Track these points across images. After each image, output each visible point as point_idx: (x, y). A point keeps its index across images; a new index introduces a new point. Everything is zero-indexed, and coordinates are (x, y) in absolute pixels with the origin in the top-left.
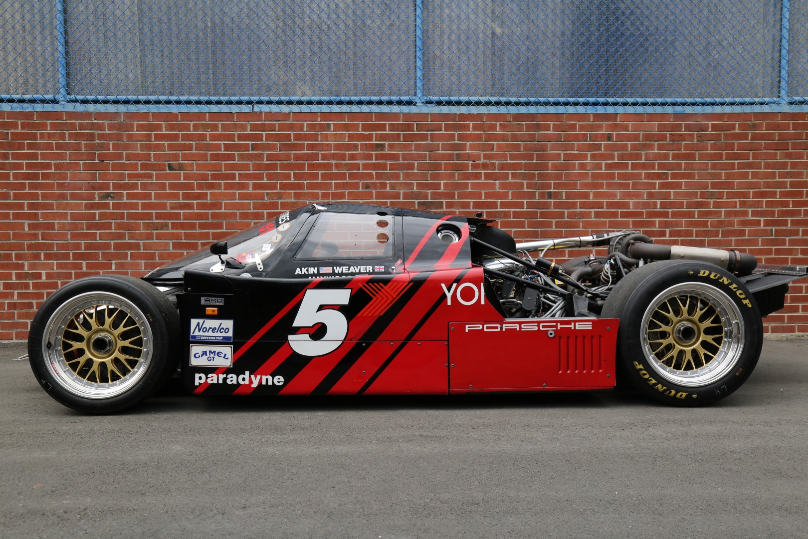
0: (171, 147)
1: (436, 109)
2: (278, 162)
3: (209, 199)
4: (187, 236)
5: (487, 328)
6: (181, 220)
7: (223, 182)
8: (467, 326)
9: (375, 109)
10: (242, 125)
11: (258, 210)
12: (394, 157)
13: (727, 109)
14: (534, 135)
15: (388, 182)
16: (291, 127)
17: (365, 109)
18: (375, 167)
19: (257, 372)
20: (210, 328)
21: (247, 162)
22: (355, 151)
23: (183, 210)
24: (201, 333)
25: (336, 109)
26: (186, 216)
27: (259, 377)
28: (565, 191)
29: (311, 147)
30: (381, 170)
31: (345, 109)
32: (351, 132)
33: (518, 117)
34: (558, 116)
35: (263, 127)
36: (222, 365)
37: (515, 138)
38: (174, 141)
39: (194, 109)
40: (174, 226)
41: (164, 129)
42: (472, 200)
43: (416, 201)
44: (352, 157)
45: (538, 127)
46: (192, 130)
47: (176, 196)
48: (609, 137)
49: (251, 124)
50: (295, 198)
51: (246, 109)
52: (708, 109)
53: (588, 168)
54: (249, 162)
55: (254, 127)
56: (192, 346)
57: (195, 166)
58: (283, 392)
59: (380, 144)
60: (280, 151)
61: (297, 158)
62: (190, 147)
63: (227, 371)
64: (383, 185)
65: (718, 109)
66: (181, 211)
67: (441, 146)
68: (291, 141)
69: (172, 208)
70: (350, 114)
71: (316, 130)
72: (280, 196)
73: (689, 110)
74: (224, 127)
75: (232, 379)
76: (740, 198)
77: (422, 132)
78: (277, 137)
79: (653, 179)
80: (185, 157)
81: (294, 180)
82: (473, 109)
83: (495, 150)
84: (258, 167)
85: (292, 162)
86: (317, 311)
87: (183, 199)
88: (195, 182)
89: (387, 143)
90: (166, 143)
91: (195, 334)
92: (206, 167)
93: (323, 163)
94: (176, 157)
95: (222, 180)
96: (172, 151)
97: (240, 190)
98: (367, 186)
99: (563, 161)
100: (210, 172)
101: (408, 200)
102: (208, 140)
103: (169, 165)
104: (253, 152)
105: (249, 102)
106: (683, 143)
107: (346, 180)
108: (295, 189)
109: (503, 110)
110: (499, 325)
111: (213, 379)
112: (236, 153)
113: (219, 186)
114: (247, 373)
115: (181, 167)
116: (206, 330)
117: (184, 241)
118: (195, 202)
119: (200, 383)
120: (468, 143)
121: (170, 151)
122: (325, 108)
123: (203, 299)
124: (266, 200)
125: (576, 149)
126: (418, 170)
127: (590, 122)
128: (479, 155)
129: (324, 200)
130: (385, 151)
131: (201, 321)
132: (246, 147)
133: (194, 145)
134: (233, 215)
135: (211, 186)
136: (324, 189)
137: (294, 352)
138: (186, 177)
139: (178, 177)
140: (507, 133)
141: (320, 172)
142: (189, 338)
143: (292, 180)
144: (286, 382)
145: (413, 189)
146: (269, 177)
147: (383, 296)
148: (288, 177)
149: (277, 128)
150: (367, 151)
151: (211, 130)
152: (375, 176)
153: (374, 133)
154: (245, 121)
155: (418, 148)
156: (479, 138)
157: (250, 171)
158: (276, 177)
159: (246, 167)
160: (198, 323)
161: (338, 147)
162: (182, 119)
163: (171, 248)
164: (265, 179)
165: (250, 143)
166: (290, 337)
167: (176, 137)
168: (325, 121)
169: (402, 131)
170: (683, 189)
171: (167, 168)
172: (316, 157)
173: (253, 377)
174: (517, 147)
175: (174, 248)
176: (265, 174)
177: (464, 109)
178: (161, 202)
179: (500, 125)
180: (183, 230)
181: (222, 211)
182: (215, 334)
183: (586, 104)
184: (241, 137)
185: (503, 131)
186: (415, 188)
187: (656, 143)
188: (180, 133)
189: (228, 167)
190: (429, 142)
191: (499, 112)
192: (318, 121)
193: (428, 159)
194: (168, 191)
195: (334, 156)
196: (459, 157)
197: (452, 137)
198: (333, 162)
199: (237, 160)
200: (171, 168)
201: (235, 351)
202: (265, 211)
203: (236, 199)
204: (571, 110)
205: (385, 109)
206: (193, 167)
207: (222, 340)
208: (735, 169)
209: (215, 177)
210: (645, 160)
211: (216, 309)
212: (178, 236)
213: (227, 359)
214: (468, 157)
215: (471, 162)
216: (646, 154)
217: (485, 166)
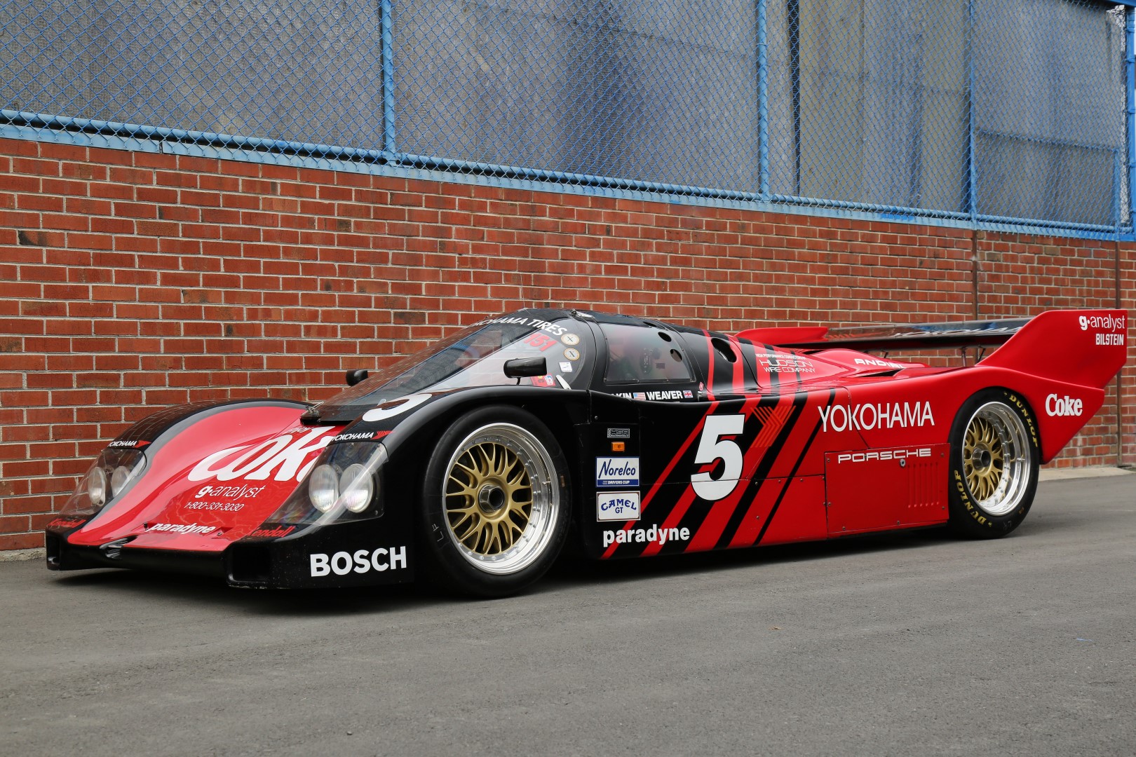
0: (24, 202)
1: (413, 173)
2: (201, 240)
3: (91, 298)
4: (54, 363)
5: (856, 458)
6: (43, 334)
7: (113, 269)
8: (840, 456)
9: (336, 165)
10: (144, 173)
11: (170, 319)
12: (362, 242)
13: (719, 203)
14: (529, 220)
15: (355, 280)
16: (220, 184)
17: (323, 164)
18: (339, 256)
19: (664, 524)
20: (617, 469)
21: (152, 237)
22: (311, 229)
23: (46, 316)
24: (608, 477)
25: (283, 160)
26: (53, 328)
27: (666, 530)
28: (563, 302)
29: (249, 218)
30: (346, 262)
31: (296, 161)
32: (304, 199)
33: (512, 194)
34: (554, 197)
35: (176, 180)
36: (631, 517)
37: (508, 223)
38: (30, 192)
39: (64, 138)
40: (31, 345)
41: (11, 168)
42: (460, 312)
43: (392, 311)
44: (308, 239)
45: (533, 211)
46: (61, 175)
47: (34, 291)
48: (608, 231)
49: (158, 174)
50: (227, 301)
51: (149, 146)
52: (702, 202)
53: (588, 271)
54: (156, 238)
55: (163, 179)
56: (599, 494)
57: (66, 239)
58: (689, 549)
59: (344, 221)
60: (202, 221)
61: (229, 234)
62: (57, 206)
63: (636, 525)
64: (349, 286)
65: (710, 202)
66: (44, 319)
67: (421, 229)
68: (219, 206)
69: (27, 313)
70: (304, 169)
71: (257, 192)
72: (204, 297)
73: (684, 200)
74: (116, 175)
75: (641, 536)
76: (733, 318)
77: (397, 207)
78: (199, 199)
79: (652, 290)
80: (49, 222)
81: (225, 272)
82: (459, 178)
83: (485, 240)
84: (170, 246)
85: (221, 241)
86: (717, 443)
87: (46, 297)
88: (68, 267)
89: (353, 220)
90: (16, 194)
91: (601, 478)
92: (84, 242)
93: (267, 246)
94: (33, 221)
95: (111, 266)
96: (26, 209)
97: (142, 284)
98: (327, 286)
99: (561, 259)
100: (91, 252)
101: (381, 310)
102: (89, 194)
103: (21, 234)
104: (162, 221)
105: (157, 137)
106: (680, 243)
107: (299, 275)
108: (227, 286)
109: (493, 181)
110: (863, 455)
111: (623, 536)
112: (134, 220)
113: (106, 277)
114: (655, 526)
115: (42, 240)
116: (613, 472)
117: (48, 372)
118: (67, 302)
119: (609, 544)
120: (454, 227)
121: (23, 209)
122: (268, 158)
123: (609, 430)
124: (183, 303)
125: (574, 244)
126: (393, 264)
127: (588, 208)
128: (467, 245)
129: (267, 305)
130: (350, 232)
131: (607, 460)
132: (150, 212)
133: (65, 202)
134: (131, 328)
135: (94, 276)
136: (268, 288)
137: (698, 497)
138: (52, 257)
139: (37, 257)
140: (499, 216)
141: (262, 260)
142: (595, 484)
143: (222, 272)
144: (691, 536)
145: (387, 293)
146: (188, 264)
147: (772, 423)
148: (215, 265)
149: (198, 184)
150: (326, 230)
151: (95, 179)
152: (337, 271)
153: (336, 202)
154: (149, 168)
155: (393, 229)
156: (465, 220)
157: (156, 252)
158: (199, 264)
159: (151, 246)
160: (605, 463)
161: (287, 221)
162: (44, 154)
163: (25, 384)
164: (181, 268)
165: (157, 205)
166: (694, 477)
167: (33, 185)
168: (269, 178)
169: (373, 203)
170: (682, 305)
171: (18, 240)
172: (254, 235)
173: (660, 530)
174: (509, 238)
175: (29, 385)
176: (180, 260)
177: (447, 177)
178: (7, 302)
179: (491, 203)
180: (47, 352)
181: (112, 320)
182: (623, 477)
183: (584, 183)
184: (143, 195)
185: (494, 213)
186: (390, 292)
187: (655, 241)
188: (41, 178)
189: (123, 244)
190: (406, 222)
191: (489, 185)
192: (258, 177)
193: (405, 248)
194: (19, 281)
195: (282, 236)
196: (444, 247)
197: (433, 217)
198: (281, 245)
199: (136, 232)
200: (24, 239)
201: (642, 498)
202: (182, 322)
203: (135, 300)
204: (568, 189)
205: (349, 167)
206: (64, 239)
207: (629, 484)
208: (727, 281)
209: (100, 260)
210: (644, 264)
211: (623, 443)
212: (38, 364)
213: (635, 509)
214: (455, 248)
215: (457, 256)
216: (645, 255)
217: (474, 263)
